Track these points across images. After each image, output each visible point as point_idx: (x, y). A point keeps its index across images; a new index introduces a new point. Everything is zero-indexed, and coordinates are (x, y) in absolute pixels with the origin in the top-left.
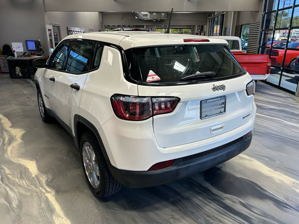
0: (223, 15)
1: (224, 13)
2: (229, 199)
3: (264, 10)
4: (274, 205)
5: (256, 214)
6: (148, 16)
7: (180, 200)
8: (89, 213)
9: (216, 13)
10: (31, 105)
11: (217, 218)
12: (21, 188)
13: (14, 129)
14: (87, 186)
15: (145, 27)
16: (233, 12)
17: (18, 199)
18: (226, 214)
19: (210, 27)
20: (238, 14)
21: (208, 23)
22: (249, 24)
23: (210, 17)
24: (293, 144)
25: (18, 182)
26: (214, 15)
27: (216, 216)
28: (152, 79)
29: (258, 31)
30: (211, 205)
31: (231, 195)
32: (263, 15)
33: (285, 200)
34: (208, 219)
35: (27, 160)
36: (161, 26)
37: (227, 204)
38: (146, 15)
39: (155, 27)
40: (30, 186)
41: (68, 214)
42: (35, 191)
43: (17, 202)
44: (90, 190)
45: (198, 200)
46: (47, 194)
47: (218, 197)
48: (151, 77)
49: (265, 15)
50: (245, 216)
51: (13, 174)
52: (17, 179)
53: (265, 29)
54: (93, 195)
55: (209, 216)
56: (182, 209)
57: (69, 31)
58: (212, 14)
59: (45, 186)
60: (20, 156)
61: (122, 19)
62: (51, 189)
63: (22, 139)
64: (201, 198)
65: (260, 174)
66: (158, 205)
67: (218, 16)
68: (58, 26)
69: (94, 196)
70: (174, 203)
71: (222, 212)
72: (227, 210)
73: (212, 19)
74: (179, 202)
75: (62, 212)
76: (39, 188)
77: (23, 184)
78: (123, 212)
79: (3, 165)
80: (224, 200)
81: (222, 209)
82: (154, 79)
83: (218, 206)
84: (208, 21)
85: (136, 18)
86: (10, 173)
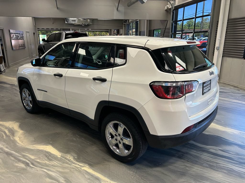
0: (137, 22)
1: (137, 21)
2: (212, 149)
3: (172, 19)
4: (239, 147)
5: (233, 154)
6: (76, 21)
7: (183, 155)
8: (127, 175)
9: (130, 21)
10: (4, 101)
11: (213, 162)
12: (56, 167)
13: (6, 122)
14: (110, 157)
15: (71, 30)
16: (146, 21)
17: (62, 176)
18: (216, 158)
19: (126, 31)
20: (150, 22)
21: (124, 28)
22: (160, 29)
23: (126, 23)
24: (223, 109)
25: (50, 164)
26: (128, 22)
27: (212, 160)
28: (179, 69)
29: (169, 34)
30: (204, 154)
31: (211, 146)
32: (171, 23)
33: (242, 144)
34: (209, 163)
35: (43, 146)
36: (84, 30)
37: (213, 152)
38: (75, 20)
39: (80, 30)
40: (63, 164)
41: (112, 179)
42: (71, 168)
43: (63, 179)
44: (114, 159)
45: (194, 152)
46: (83, 168)
47: (204, 149)
48: (178, 68)
49: (173, 23)
50: (228, 157)
51: (39, 158)
52: (47, 162)
53: (174, 32)
54: (119, 162)
55: (208, 162)
56: (188, 160)
57: (11, 33)
58: (127, 21)
59: (76, 163)
60: (33, 143)
61: (53, 24)
62: (83, 163)
63: (22, 129)
64: (195, 151)
65: (218, 131)
66: (171, 161)
67: (133, 23)
68: (2, 29)
69: (121, 163)
70: (180, 157)
71: (213, 157)
72: (215, 156)
73: (127, 25)
74: (183, 156)
75: (106, 178)
76: (72, 165)
77: (56, 164)
78: (151, 169)
79: (23, 153)
80: (209, 150)
81: (212, 155)
82: (180, 69)
83: (209, 154)
84: (123, 26)
85: (66, 22)
86: (36, 158)
